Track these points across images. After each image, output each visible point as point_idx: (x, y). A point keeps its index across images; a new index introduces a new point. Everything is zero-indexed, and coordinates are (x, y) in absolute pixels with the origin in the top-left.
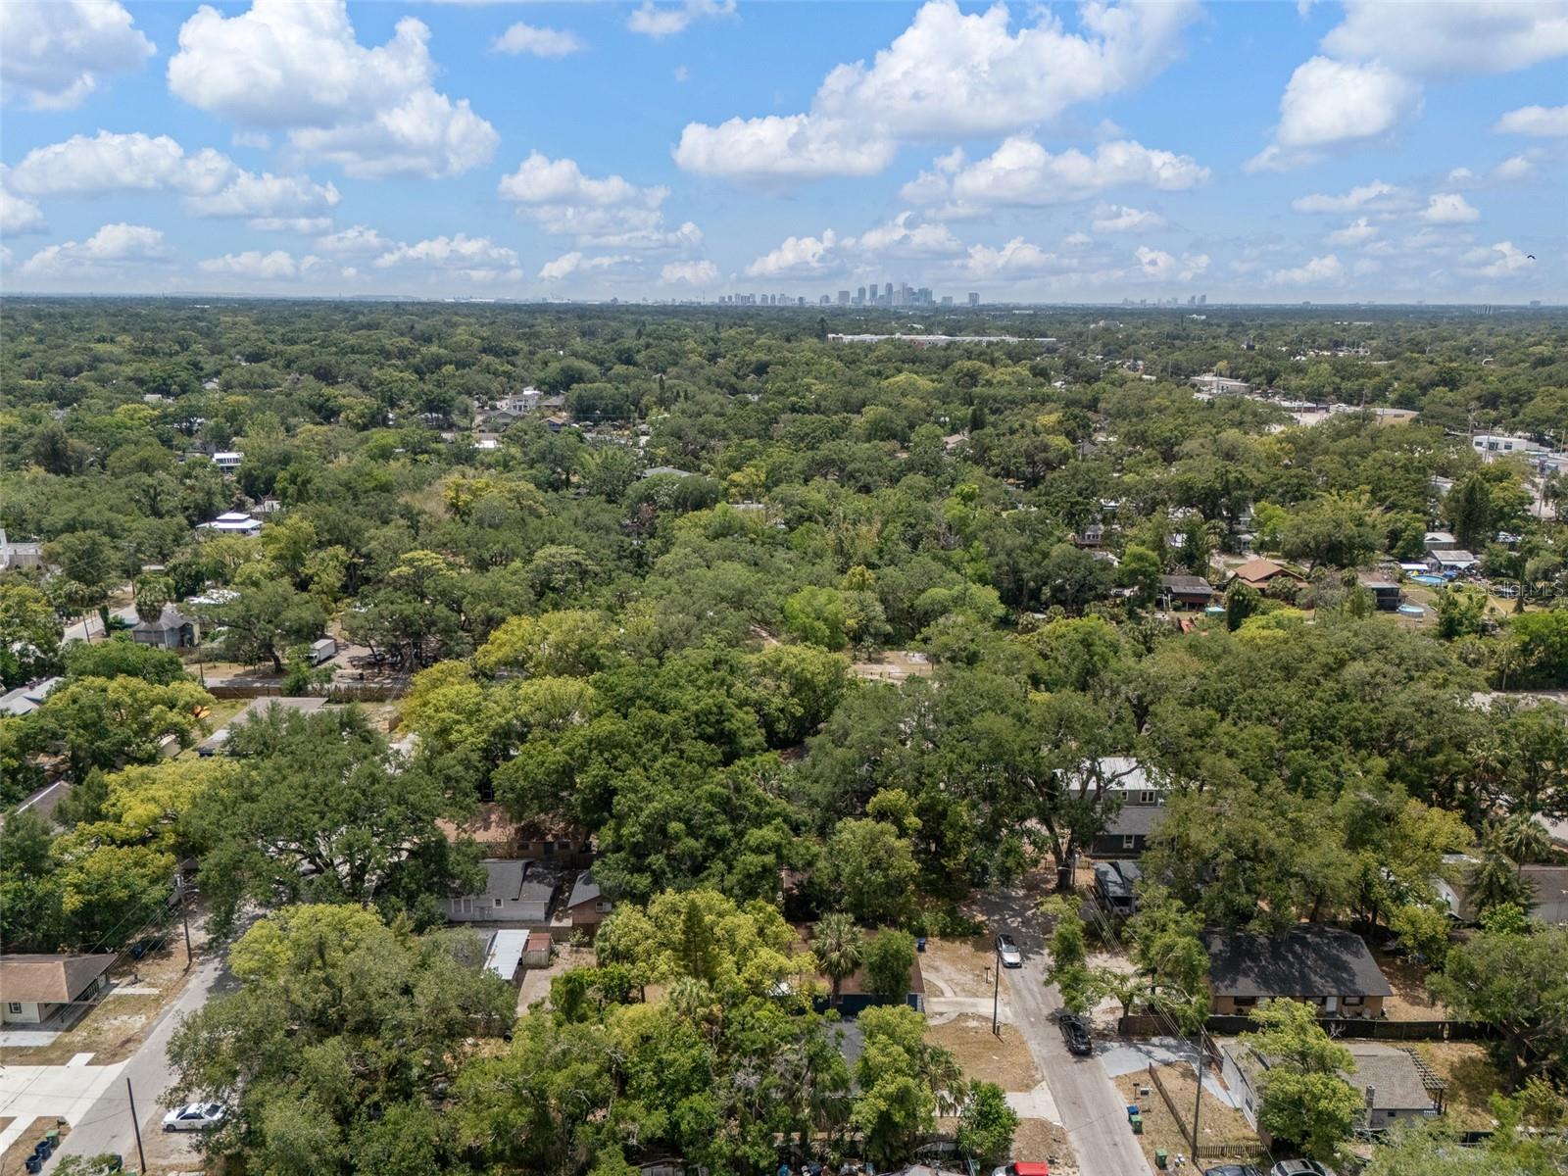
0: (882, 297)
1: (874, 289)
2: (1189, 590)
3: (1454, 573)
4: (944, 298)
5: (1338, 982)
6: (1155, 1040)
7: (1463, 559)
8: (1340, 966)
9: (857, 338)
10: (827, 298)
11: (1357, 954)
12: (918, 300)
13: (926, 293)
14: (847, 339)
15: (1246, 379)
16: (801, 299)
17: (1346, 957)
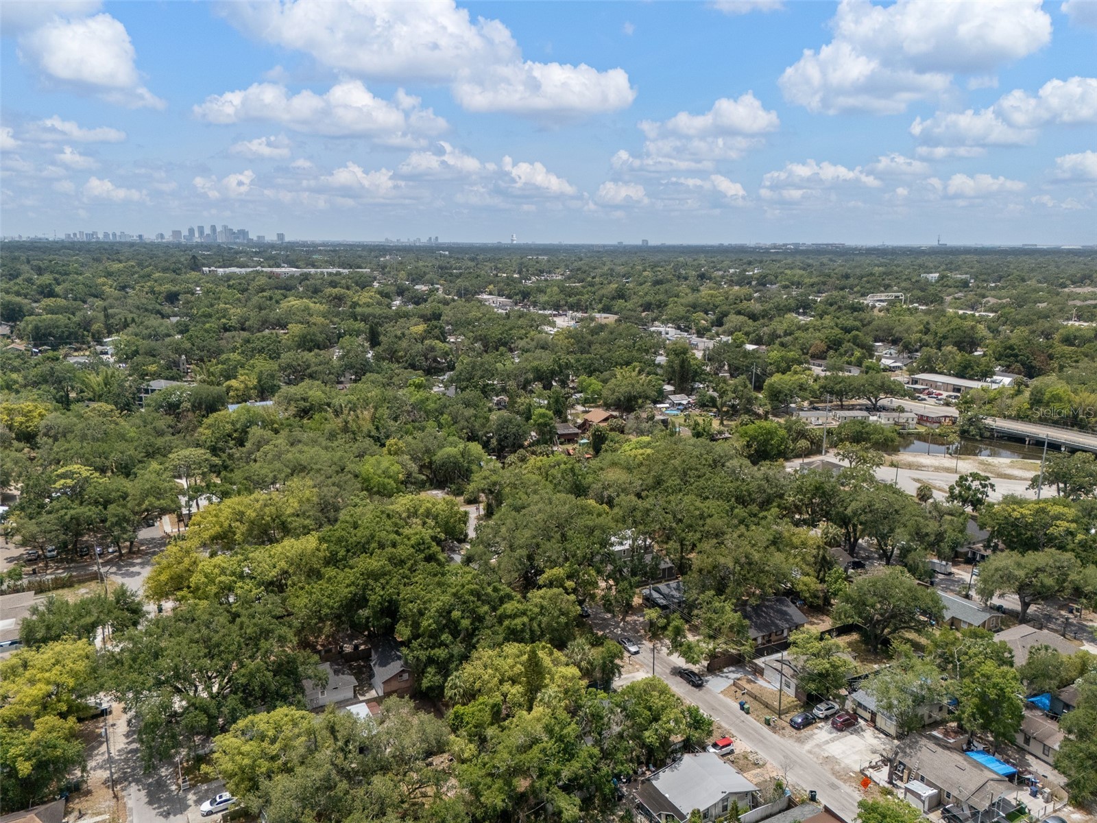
0: (208, 235)
1: (201, 229)
2: (566, 432)
3: (681, 407)
4: (259, 237)
5: (786, 620)
6: (725, 670)
7: (683, 399)
8: (785, 613)
9: (228, 270)
10: (162, 236)
11: (788, 606)
12: (238, 238)
13: (243, 233)
14: (221, 271)
15: (509, 297)
16: (140, 236)
17: (784, 608)
